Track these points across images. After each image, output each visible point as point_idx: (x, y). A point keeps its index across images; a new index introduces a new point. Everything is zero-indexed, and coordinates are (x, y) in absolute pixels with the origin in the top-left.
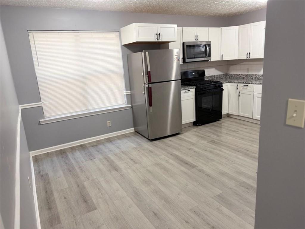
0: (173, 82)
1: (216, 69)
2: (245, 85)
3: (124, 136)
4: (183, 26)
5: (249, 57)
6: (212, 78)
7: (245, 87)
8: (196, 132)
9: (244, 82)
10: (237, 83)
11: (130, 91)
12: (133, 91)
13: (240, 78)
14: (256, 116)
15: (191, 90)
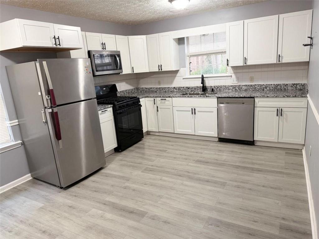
0: (83, 103)
1: (127, 83)
2: (162, 99)
3: (17, 191)
4: (85, 31)
5: (161, 69)
6: (124, 93)
7: (163, 101)
8: (121, 160)
9: (162, 96)
10: (153, 97)
11: (17, 121)
12: (23, 119)
13: (153, 92)
14: (178, 130)
15: (108, 109)
